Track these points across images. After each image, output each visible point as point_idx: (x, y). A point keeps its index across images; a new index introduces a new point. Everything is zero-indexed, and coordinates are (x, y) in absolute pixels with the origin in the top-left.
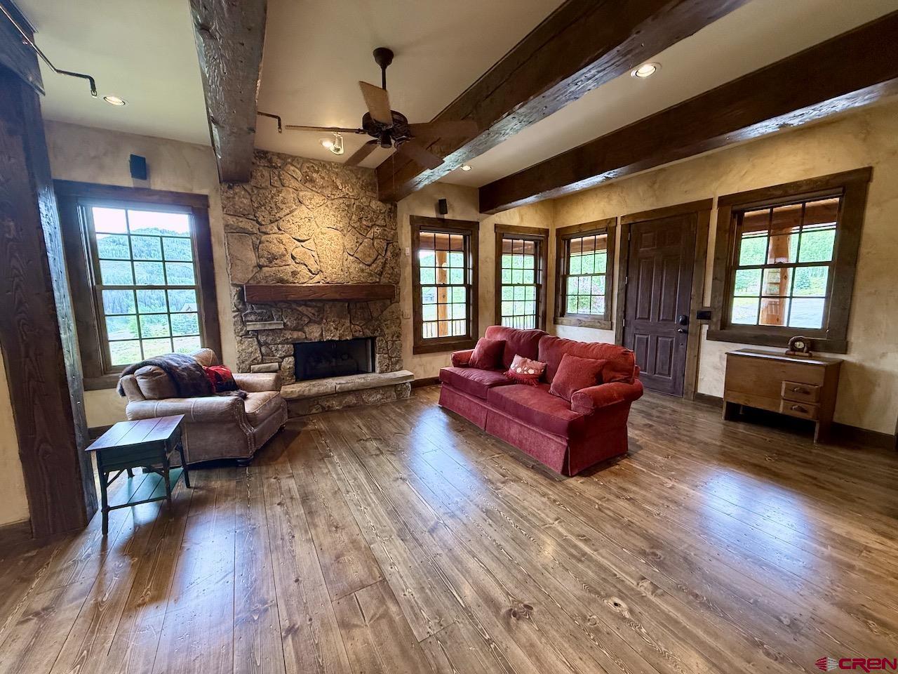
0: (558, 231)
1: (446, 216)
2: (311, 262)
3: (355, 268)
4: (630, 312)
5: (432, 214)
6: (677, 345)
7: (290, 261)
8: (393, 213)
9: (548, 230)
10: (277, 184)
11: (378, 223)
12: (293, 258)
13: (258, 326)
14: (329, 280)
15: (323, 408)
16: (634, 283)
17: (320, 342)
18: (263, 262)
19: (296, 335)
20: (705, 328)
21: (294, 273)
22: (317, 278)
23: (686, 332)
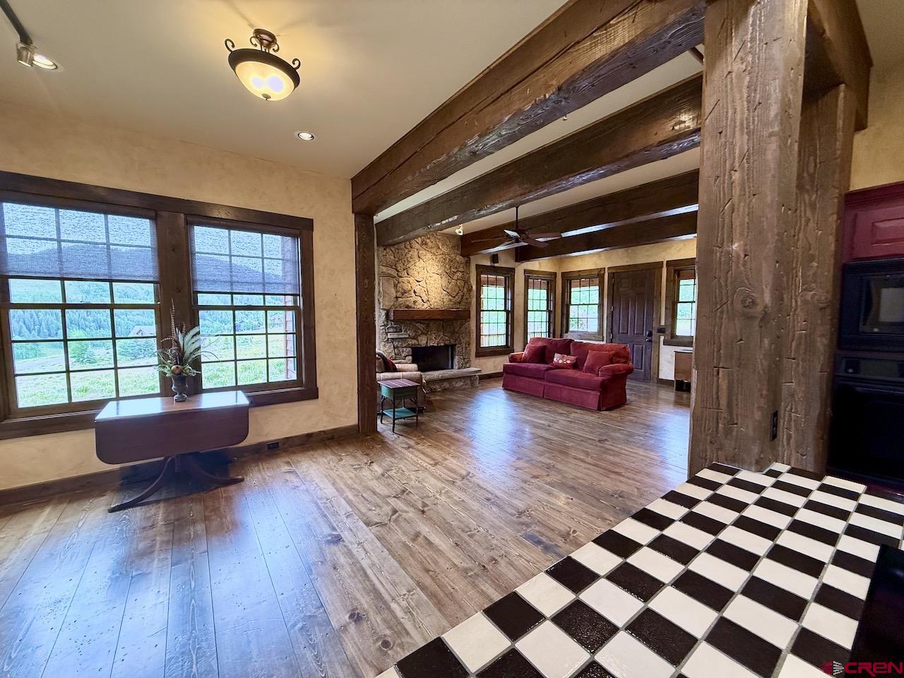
0: (562, 273)
1: (496, 265)
2: (423, 295)
3: (446, 299)
4: (615, 329)
5: (488, 263)
6: (646, 349)
7: (413, 295)
8: (468, 263)
9: (556, 273)
10: (409, 247)
11: (460, 270)
12: (415, 292)
13: (395, 336)
14: (432, 307)
15: (431, 389)
16: (617, 310)
17: (426, 347)
18: (399, 294)
19: (414, 342)
20: (662, 338)
21: (415, 302)
22: (426, 305)
23: (650, 341)
